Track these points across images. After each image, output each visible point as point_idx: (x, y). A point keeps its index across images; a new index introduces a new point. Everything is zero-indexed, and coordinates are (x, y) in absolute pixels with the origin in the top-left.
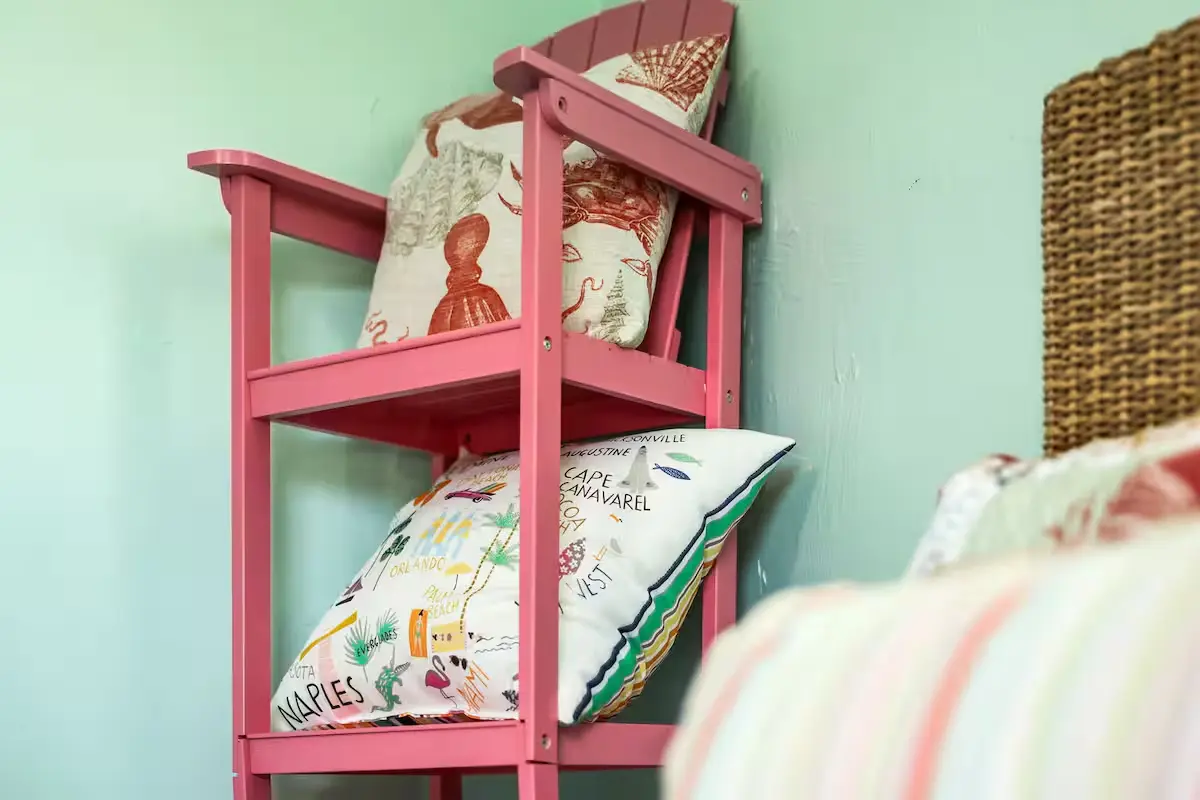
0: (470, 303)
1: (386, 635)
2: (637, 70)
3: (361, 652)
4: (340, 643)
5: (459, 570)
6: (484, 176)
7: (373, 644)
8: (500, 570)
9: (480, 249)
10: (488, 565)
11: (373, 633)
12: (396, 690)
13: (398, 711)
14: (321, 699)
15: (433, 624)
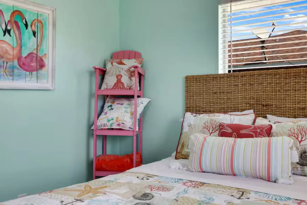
0: (120, 84)
1: (112, 119)
2: (136, 61)
3: (109, 121)
4: (106, 120)
5: (122, 113)
6: (121, 70)
7: (110, 120)
8: (127, 114)
9: (121, 78)
10: (125, 113)
11: (110, 119)
12: (112, 125)
13: (112, 127)
14: (102, 126)
15: (119, 119)
